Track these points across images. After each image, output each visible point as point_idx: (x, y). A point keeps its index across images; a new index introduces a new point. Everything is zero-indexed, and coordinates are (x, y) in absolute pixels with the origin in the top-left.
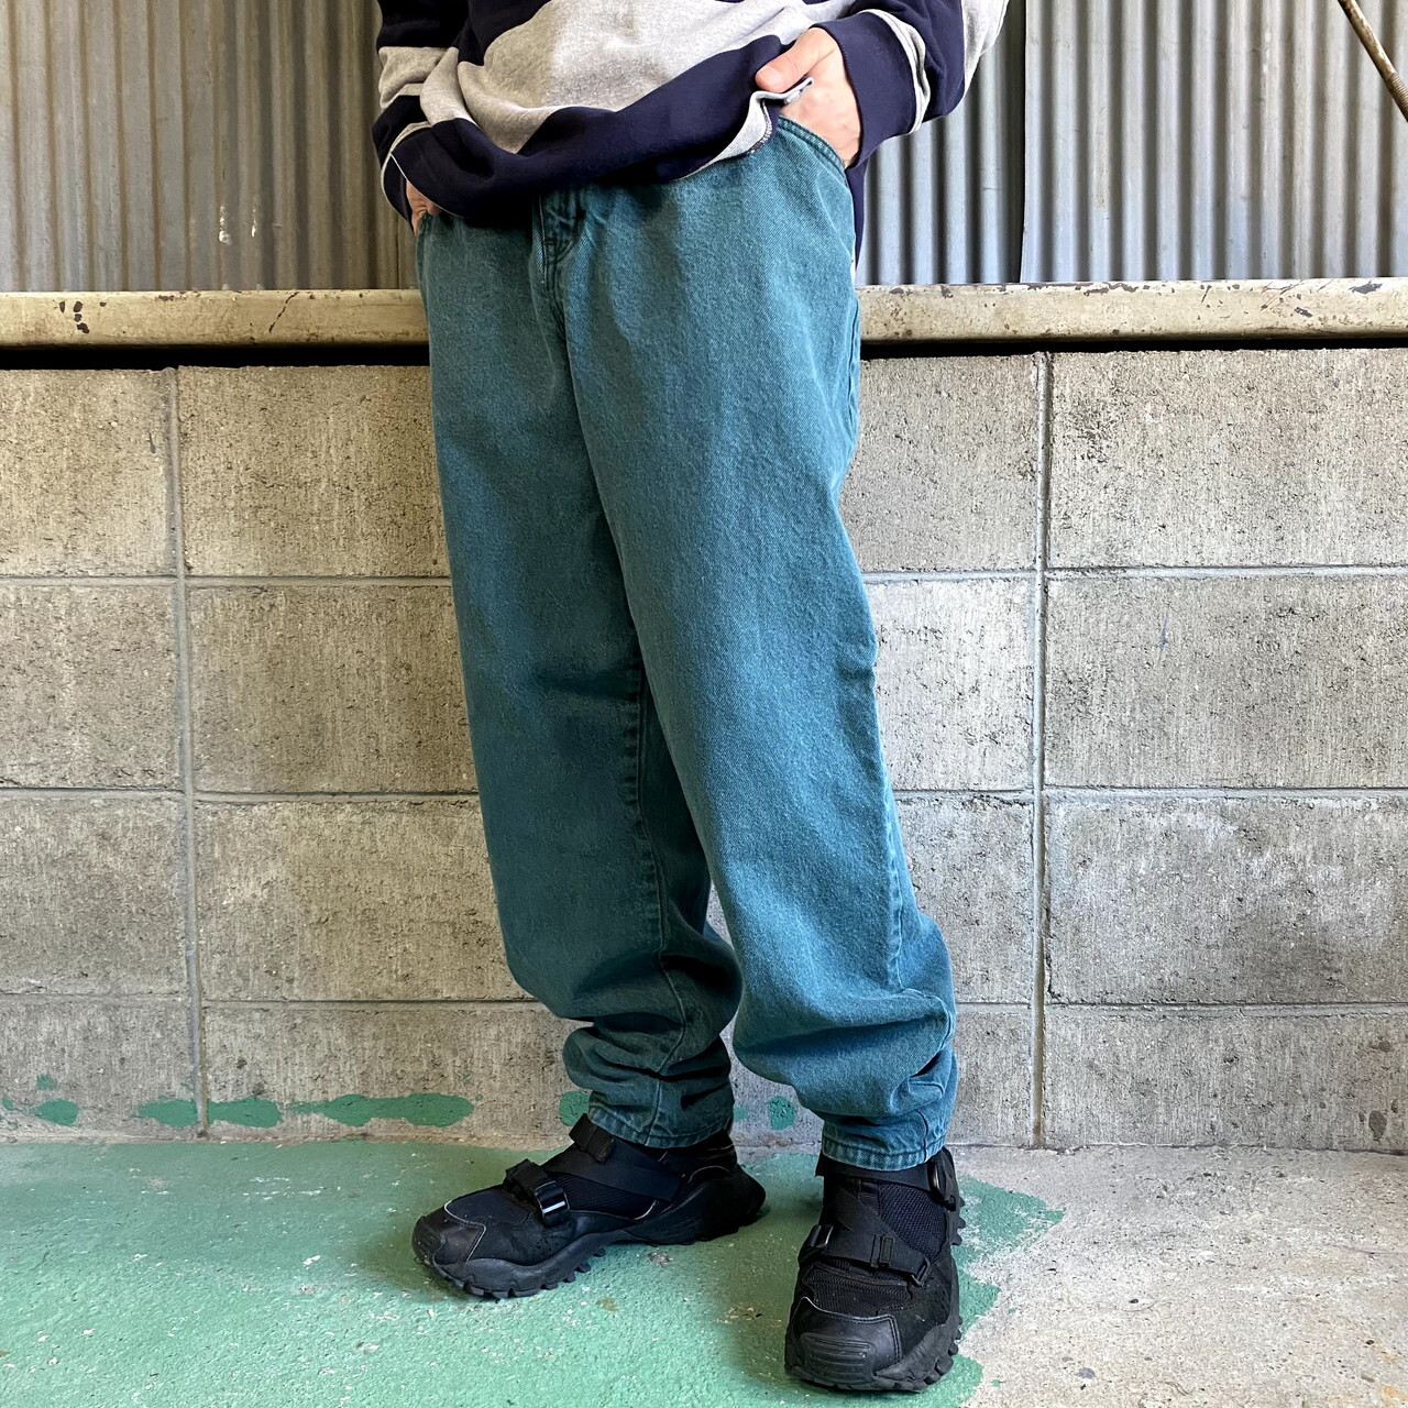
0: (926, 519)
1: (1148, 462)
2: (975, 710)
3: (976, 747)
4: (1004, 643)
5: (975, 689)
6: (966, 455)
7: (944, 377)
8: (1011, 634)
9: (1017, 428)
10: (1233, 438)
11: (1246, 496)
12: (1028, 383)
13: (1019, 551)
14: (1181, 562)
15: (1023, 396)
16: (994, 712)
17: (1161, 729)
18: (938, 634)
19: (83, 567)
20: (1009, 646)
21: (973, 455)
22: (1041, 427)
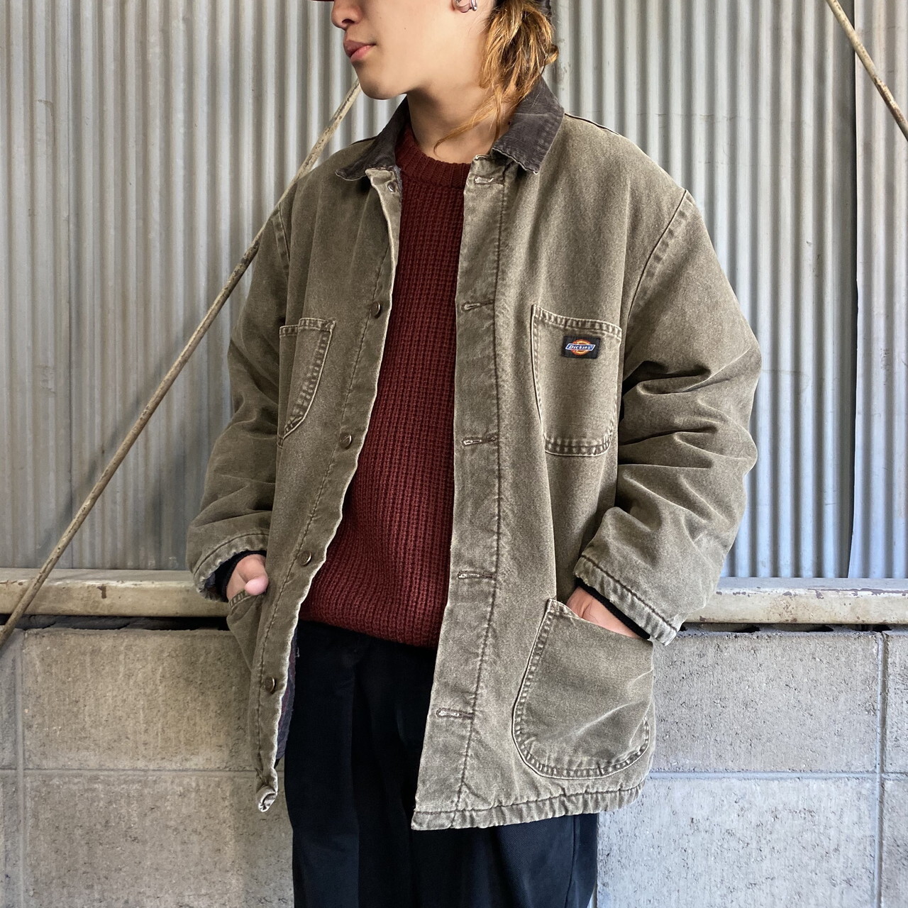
0: (805, 739)
2: (837, 864)
3: (837, 888)
4: (856, 819)
5: (836, 850)
6: (831, 698)
7: (818, 649)
8: (860, 814)
9: (864, 682)
12: (872, 654)
13: (866, 760)
15: (868, 662)
16: (849, 865)
18: (813, 814)
20: (859, 822)
21: (836, 699)
22: (880, 682)
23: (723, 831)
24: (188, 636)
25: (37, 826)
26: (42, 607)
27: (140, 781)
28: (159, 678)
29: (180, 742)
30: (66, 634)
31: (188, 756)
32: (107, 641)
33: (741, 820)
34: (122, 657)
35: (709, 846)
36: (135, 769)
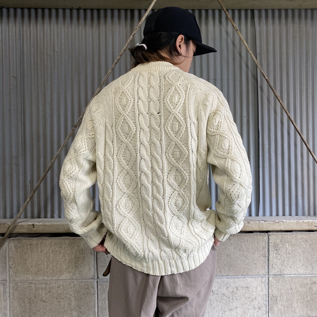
0: (245, 266)
1: (288, 255)
2: (256, 303)
3: (256, 310)
4: (261, 289)
5: (255, 299)
6: (253, 253)
7: (249, 239)
8: (262, 288)
9: (263, 248)
10: (303, 250)
11: (306, 261)
12: (265, 240)
13: (263, 271)
14: (294, 273)
15: (264, 242)
16: (259, 303)
17: (291, 306)
18: (248, 288)
19: (76, 277)
20: (262, 290)
21: (254, 253)
22: (267, 248)
23: (222, 294)
24: (59, 239)
25: (14, 298)
26: (15, 231)
27: (45, 284)
28: (51, 252)
29: (57, 271)
30: (22, 239)
31: (60, 276)
32: (35, 241)
33: (227, 291)
34: (39, 246)
35: (218, 298)
36: (43, 280)
